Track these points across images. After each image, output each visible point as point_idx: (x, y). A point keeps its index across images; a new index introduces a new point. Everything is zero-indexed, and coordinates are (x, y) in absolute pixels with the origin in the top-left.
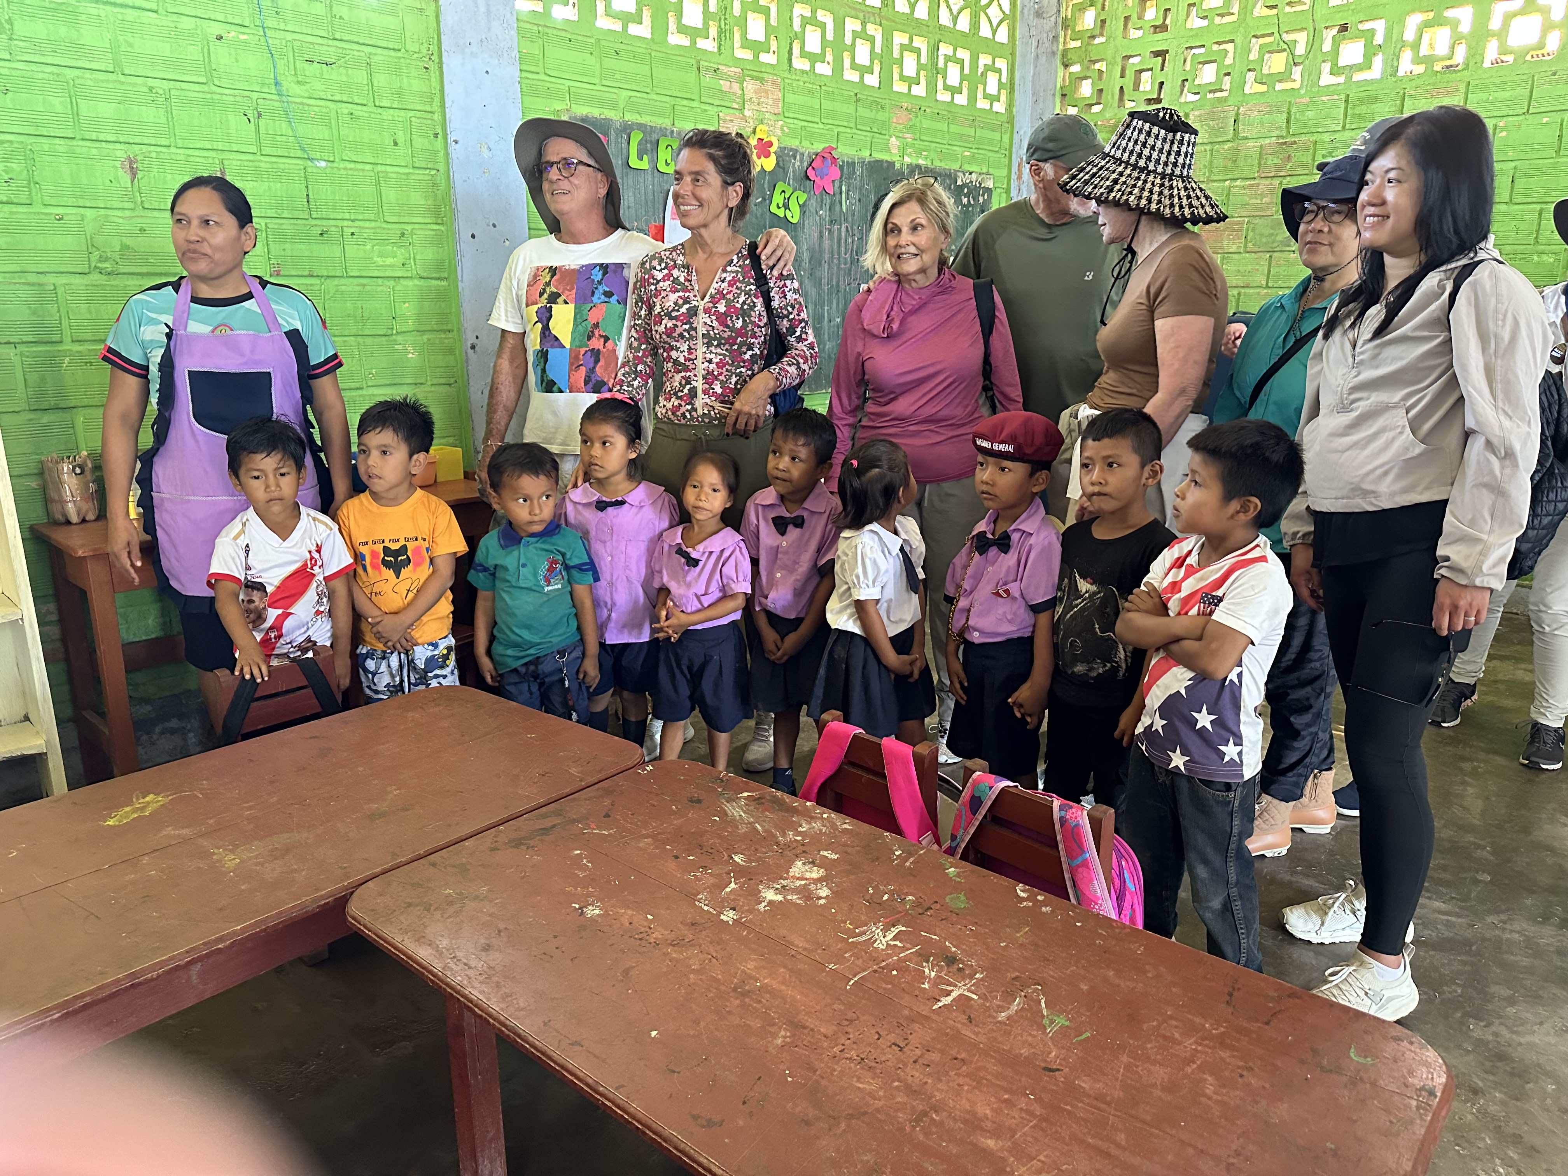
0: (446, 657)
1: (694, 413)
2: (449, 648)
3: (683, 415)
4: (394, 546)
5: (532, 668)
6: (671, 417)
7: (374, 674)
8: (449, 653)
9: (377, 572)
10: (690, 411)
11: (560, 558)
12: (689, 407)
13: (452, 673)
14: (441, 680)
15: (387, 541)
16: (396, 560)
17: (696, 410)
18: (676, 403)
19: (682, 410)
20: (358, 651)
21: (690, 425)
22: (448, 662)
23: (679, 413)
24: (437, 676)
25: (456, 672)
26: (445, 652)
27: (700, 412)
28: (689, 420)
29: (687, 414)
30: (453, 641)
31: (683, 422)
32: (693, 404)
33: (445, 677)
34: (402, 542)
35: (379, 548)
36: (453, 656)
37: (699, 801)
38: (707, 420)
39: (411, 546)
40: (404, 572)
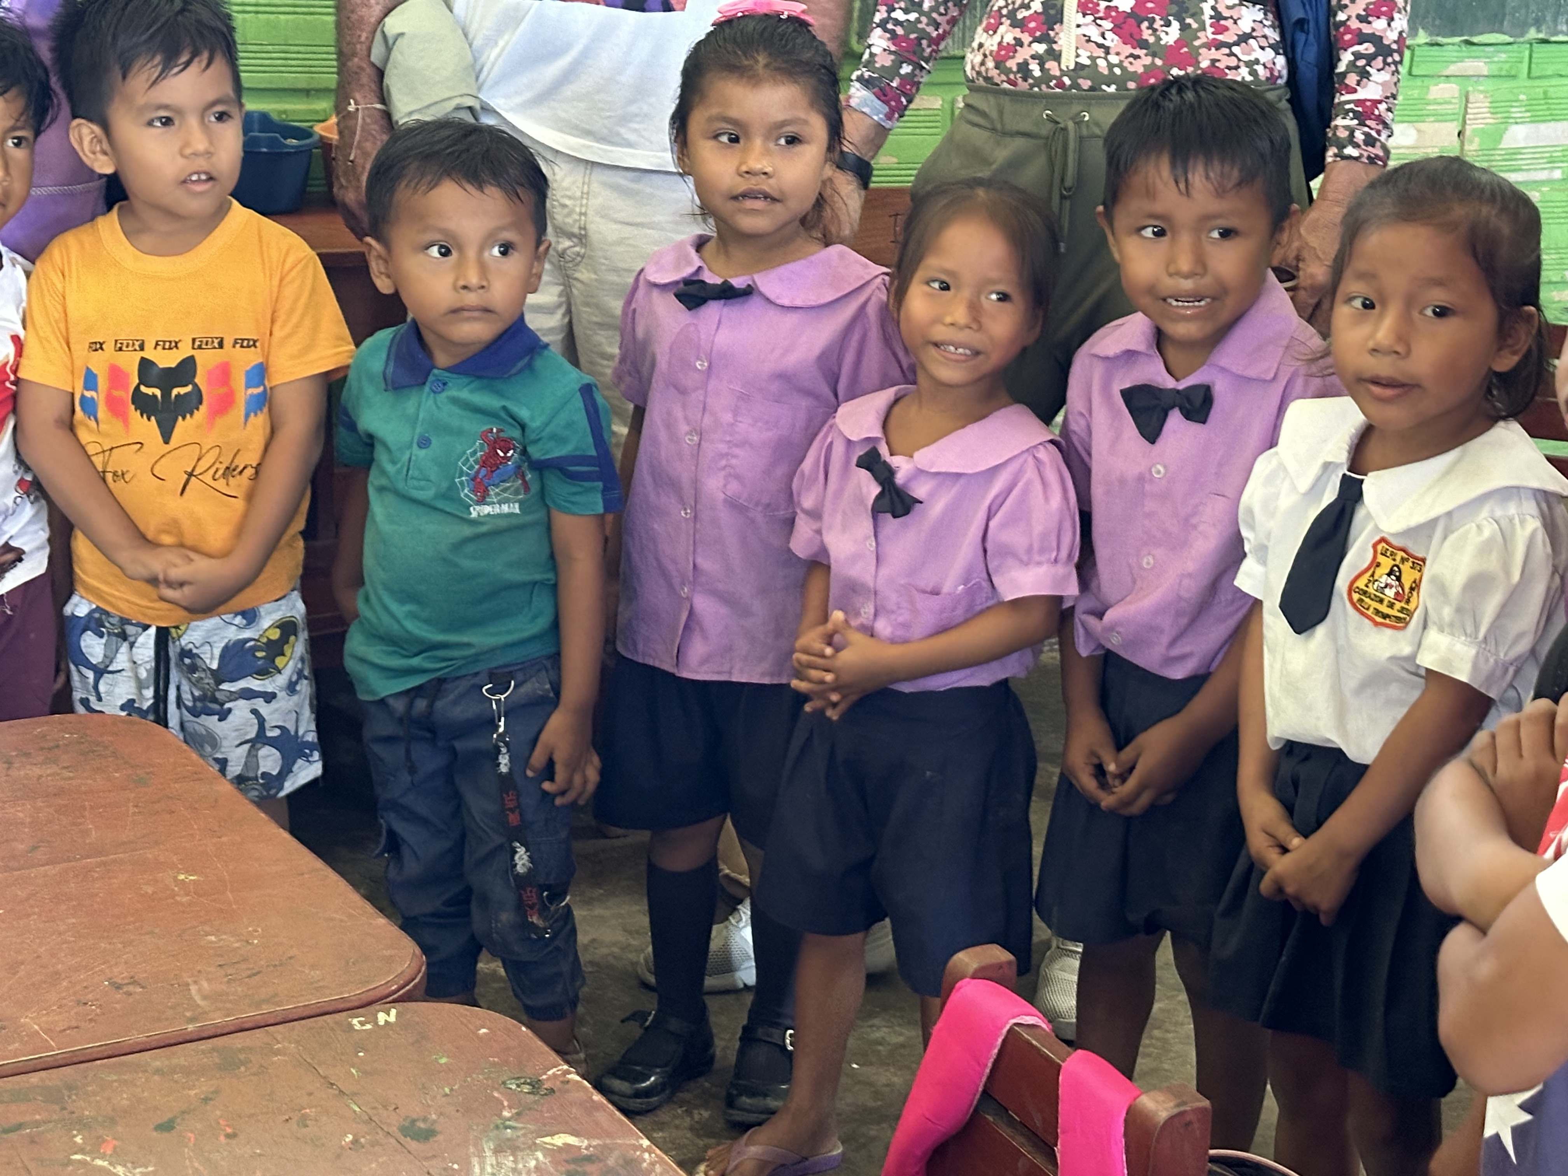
0: (275, 648)
1: (1051, 65)
2: (287, 628)
3: (1024, 68)
4: (167, 360)
5: (421, 704)
6: (994, 73)
7: (100, 672)
8: (284, 640)
9: (118, 424)
10: (1041, 60)
11: (516, 433)
12: (1041, 48)
13: (291, 688)
14: (259, 704)
15: (149, 345)
16: (166, 393)
17: (1056, 56)
18: (1009, 39)
19: (1022, 54)
20: (68, 610)
21: (1041, 96)
22: (280, 661)
23: (1012, 64)
24: (248, 694)
25: (305, 688)
26: (275, 635)
27: (1068, 61)
28: (1038, 82)
29: (1035, 67)
30: (301, 607)
31: (1023, 86)
32: (1052, 41)
33: (269, 697)
34: (185, 351)
35: (130, 363)
36: (298, 647)
37: (427, 1135)
38: (1086, 84)
39: (205, 360)
40: (183, 427)
